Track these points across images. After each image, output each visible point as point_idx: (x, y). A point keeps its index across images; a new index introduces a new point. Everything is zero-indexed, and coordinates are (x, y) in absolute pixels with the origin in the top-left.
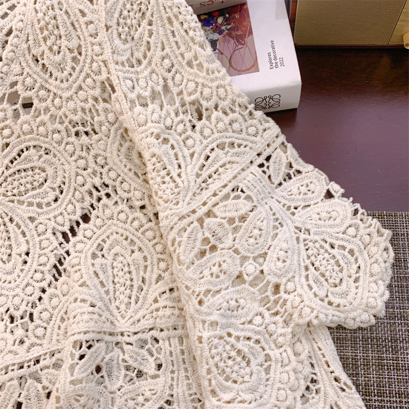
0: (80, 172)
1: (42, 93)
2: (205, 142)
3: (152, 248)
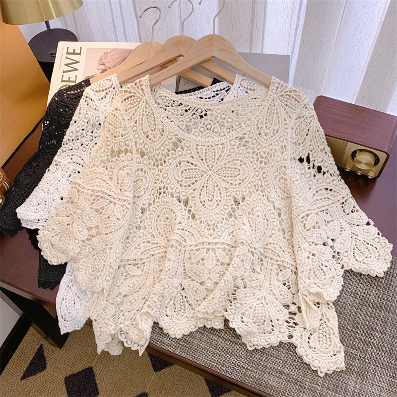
0: (255, 177)
2: (318, 185)
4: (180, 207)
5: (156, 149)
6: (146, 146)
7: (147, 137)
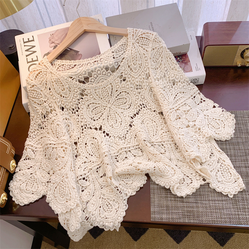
0: (137, 100)
1: (129, 76)
2: (176, 91)
3: (158, 122)
4: (97, 134)
5: (70, 102)
6: (63, 102)
7: (61, 96)
